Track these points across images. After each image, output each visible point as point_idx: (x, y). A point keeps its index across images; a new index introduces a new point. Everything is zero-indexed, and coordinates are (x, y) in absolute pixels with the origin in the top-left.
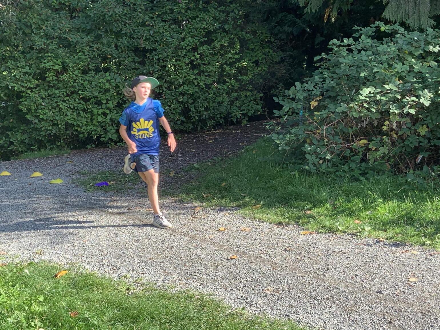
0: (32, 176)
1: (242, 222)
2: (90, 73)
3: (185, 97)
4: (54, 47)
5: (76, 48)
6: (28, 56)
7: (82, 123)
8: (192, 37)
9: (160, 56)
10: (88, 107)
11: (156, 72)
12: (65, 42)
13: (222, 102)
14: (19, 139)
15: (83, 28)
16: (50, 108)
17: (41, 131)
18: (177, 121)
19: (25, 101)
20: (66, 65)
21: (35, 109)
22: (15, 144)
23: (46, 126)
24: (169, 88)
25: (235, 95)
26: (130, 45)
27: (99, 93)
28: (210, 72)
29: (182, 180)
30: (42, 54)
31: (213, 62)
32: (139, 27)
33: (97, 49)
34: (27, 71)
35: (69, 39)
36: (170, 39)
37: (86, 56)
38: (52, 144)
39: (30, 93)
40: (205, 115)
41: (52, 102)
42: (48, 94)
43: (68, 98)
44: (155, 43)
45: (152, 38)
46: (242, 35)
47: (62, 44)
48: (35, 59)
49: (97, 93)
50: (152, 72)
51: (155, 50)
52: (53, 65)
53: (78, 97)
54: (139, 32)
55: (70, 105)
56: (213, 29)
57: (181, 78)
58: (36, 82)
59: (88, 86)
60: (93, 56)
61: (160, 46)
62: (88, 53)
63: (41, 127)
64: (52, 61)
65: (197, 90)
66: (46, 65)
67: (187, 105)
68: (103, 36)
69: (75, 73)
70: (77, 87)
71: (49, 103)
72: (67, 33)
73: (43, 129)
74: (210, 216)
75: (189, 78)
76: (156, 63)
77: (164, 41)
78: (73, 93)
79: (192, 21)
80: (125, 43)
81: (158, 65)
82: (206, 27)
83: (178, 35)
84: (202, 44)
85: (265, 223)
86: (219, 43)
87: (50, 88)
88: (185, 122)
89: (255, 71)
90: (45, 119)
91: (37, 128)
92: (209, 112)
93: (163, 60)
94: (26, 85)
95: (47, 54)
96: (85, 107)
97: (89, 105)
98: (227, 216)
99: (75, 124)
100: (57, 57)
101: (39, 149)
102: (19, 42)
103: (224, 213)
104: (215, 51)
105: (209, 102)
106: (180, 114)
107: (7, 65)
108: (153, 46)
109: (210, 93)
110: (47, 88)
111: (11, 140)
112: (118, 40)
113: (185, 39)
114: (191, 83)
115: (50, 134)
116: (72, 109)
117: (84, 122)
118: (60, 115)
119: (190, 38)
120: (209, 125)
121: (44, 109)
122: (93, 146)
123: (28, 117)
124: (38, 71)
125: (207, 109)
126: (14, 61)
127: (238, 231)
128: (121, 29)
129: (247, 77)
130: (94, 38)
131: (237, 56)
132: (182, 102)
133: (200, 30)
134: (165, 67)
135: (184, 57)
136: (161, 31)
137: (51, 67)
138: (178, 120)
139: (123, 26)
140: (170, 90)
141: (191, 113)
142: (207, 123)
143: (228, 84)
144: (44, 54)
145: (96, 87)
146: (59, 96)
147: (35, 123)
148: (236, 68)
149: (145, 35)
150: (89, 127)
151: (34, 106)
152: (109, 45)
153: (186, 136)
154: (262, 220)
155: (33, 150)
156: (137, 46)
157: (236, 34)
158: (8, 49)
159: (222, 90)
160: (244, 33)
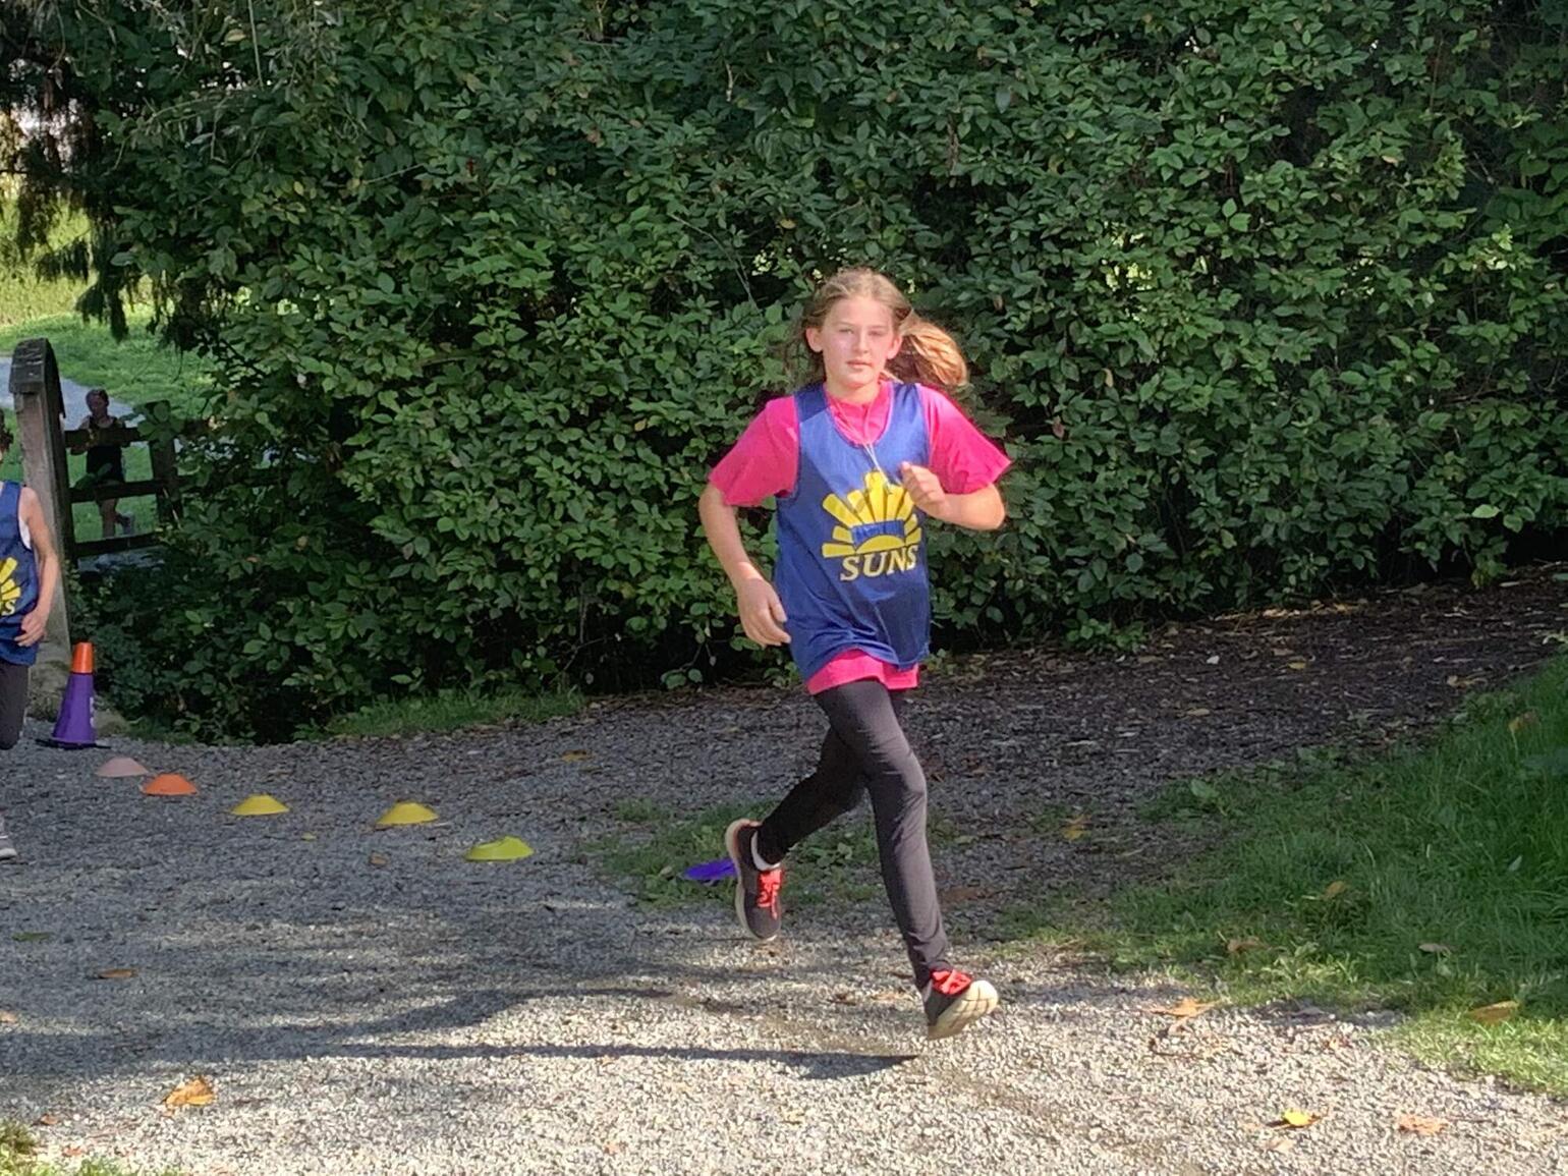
0: (387, 822)
1: (1409, 1086)
2: (687, 310)
3: (1166, 431)
4: (517, 177)
5: (622, 186)
6: (392, 224)
7: (642, 561)
8: (1212, 123)
9: (1044, 219)
10: (675, 479)
11: (1024, 304)
12: (570, 155)
13: (1367, 460)
14: (336, 635)
15: (663, 83)
16: (490, 484)
17: (442, 599)
18: (1124, 555)
19: (369, 446)
20: (574, 267)
21: (417, 486)
22: (317, 658)
23: (466, 574)
24: (1085, 385)
25: (1440, 420)
26: (894, 164)
28: (1301, 302)
29: (1124, 861)
30: (459, 215)
31: (1320, 249)
32: (943, 75)
33: (729, 188)
34: (382, 298)
35: (592, 136)
36: (1094, 134)
37: (670, 220)
38: (494, 664)
39: (394, 407)
40: (1275, 523)
41: (497, 454)
42: (481, 413)
43: (576, 433)
44: (1021, 156)
45: (1005, 131)
46: (1480, 110)
47: (558, 163)
48: (427, 239)
49: (721, 408)
50: (999, 302)
51: (1020, 188)
52: (509, 270)
53: (627, 429)
54: (940, 99)
55: (586, 469)
56: (1326, 82)
57: (1150, 333)
58: (427, 353)
59: (679, 373)
60: (705, 223)
61: (1045, 168)
62: (683, 209)
63: (444, 580)
64: (508, 249)
65: (1234, 395)
66: (476, 267)
67: (1182, 473)
68: (759, 121)
69: (612, 308)
70: (625, 380)
71: (484, 456)
72: (585, 109)
73: (453, 585)
74: (1247, 1049)
75: (1191, 331)
76: (1020, 257)
77: (1067, 143)
78: (599, 407)
79: (1214, 40)
80: (868, 157)
81: (1034, 267)
82: (1283, 69)
83: (1139, 111)
84: (1263, 156)
85: (1529, 1098)
86: (1354, 152)
87: (494, 385)
88: (1169, 562)
89: (1547, 298)
90: (463, 535)
91: (423, 583)
92: (1296, 510)
93: (1055, 239)
94: (377, 368)
95: (479, 215)
96: (660, 478)
97: (677, 469)
98: (1332, 1053)
99: (608, 562)
100: (528, 228)
101: (432, 685)
102: (352, 157)
103: (1319, 1032)
104: (1330, 191)
105: (1295, 461)
106: (1142, 520)
107: (291, 267)
108: (1009, 170)
109: (1301, 409)
110: (477, 380)
111: (300, 640)
112: (834, 141)
113: (1177, 133)
114: (1202, 357)
115: (485, 611)
116: (596, 490)
117: (654, 557)
118: (539, 520)
119: (1201, 127)
120: (1292, 580)
121: (460, 486)
122: (696, 675)
123: (381, 525)
124: (437, 299)
125: (1283, 495)
126: (326, 250)
127: (1381, 1131)
128: (851, 85)
129: (1505, 328)
130: (712, 131)
131: (1450, 220)
132: (1149, 460)
133: (1257, 86)
134: (1067, 273)
135: (1169, 227)
136: (1052, 93)
137: (500, 279)
138: (1131, 549)
139: (861, 69)
140: (1091, 395)
141: (1198, 516)
142: (1286, 569)
143: (1400, 365)
144: (471, 214)
145: (715, 379)
146: (535, 425)
147: (416, 558)
148: (1441, 279)
149: (970, 110)
150: (674, 583)
151: (413, 470)
152: (787, 165)
153: (1173, 631)
154: (1511, 1082)
155: (400, 693)
156: (929, 167)
157: (1448, 106)
158: (299, 189)
159: (1368, 397)
160: (1488, 98)
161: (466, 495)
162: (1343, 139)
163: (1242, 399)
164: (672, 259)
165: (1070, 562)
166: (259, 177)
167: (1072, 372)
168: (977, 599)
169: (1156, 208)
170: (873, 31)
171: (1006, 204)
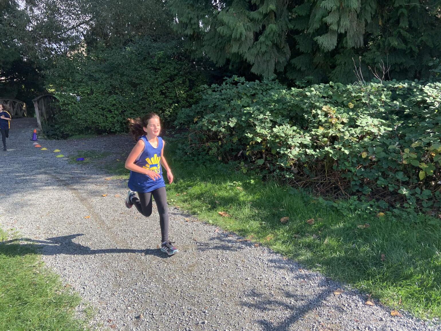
0: (54, 152)
32: (133, 71)
35: (94, 76)
36: (149, 78)
38: (86, 132)
44: (141, 80)
45: (139, 77)
49: (109, 106)
53: (99, 108)
54: (133, 74)
55: (94, 112)
56: (174, 74)
59: (104, 102)
61: (144, 82)
62: (105, 84)
63: (79, 123)
69: (97, 95)
70: (98, 102)
71: (83, 110)
75: (160, 99)
80: (125, 80)
82: (169, 72)
83: (154, 76)
84: (167, 81)
96: (103, 113)
115: (84, 126)
118: (89, 117)
127: (112, 197)
139: (125, 70)
145: (108, 103)
147: (76, 121)
149: (136, 75)
150: (104, 124)
151: (75, 111)
155: (76, 135)
156: (132, 81)
157: (187, 77)
161: (81, 114)
162: (176, 80)
164: (104, 90)
167: (148, 103)
169: (155, 86)
170: (126, 66)
171: (140, 85)
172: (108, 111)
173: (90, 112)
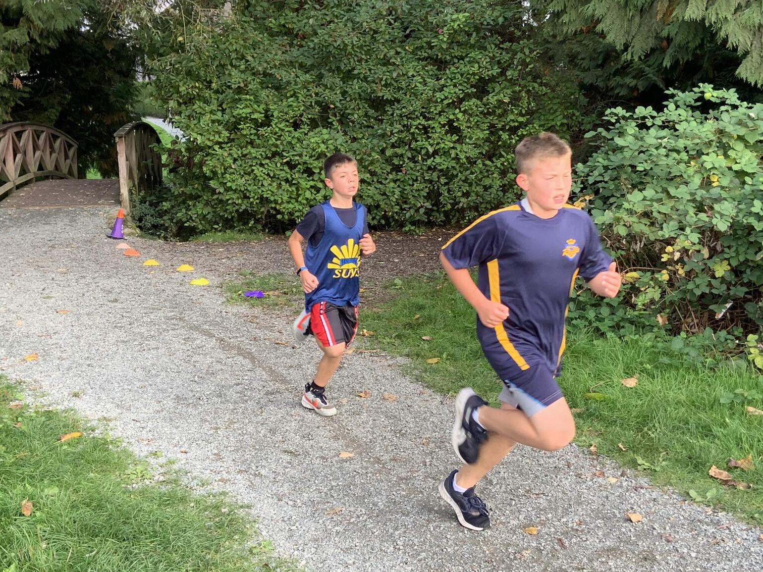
2: (302, 128)
3: (434, 174)
4: (256, 86)
5: (286, 91)
6: (221, 97)
7: (282, 199)
8: (455, 86)
9: (404, 110)
10: (294, 177)
11: (396, 135)
13: (490, 187)
14: (200, 213)
15: (302, 63)
16: (242, 174)
17: (228, 205)
18: (420, 208)
19: (210, 160)
20: (270, 114)
21: (222, 172)
22: (194, 218)
23: (234, 199)
24: (413, 159)
26: (362, 91)
27: (311, 157)
30: (239, 96)
31: (483, 125)
32: (379, 66)
33: (317, 94)
34: (217, 118)
35: (278, 76)
36: (420, 87)
37: (299, 102)
38: (242, 224)
39: (217, 149)
40: (463, 202)
41: (245, 165)
42: (242, 153)
43: (267, 161)
44: (399, 91)
45: (395, 84)
46: (534, 88)
48: (231, 102)
49: (308, 157)
50: (389, 133)
51: (398, 101)
52: (251, 113)
53: (281, 161)
54: (377, 73)
55: (269, 172)
56: (489, 76)
57: (432, 145)
58: (228, 135)
60: (309, 104)
61: (406, 95)
62: (304, 99)
63: (228, 200)
64: (252, 107)
65: (455, 165)
66: (242, 111)
67: (438, 187)
69: (280, 126)
70: (281, 147)
71: (241, 165)
72: (277, 68)
73: (230, 202)
75: (443, 145)
76: (396, 121)
77: (412, 88)
78: (275, 154)
79: (458, 62)
80: (356, 89)
81: (400, 124)
82: (477, 72)
83: (433, 81)
84: (468, 97)
86: (495, 98)
87: (246, 145)
88: (433, 211)
90: (234, 188)
91: (222, 200)
92: (470, 198)
93: (406, 116)
94: (213, 138)
95: (245, 96)
96: (289, 176)
97: (294, 174)
99: (272, 199)
100: (258, 101)
101: (224, 229)
102: (213, 77)
104: (488, 109)
105: (470, 185)
107: (194, 107)
108: (395, 96)
109: (474, 171)
112: (347, 84)
113: (445, 89)
114: (446, 153)
115: (239, 209)
116: (271, 178)
117: (285, 198)
118: (255, 185)
119: (452, 87)
121: (234, 173)
123: (212, 183)
124: (232, 119)
125: (466, 195)
126: (203, 103)
128: (353, 68)
130: (314, 77)
131: (521, 119)
132: (431, 181)
133: (468, 76)
135: (440, 115)
136: (410, 74)
137: (248, 115)
138: (422, 207)
139: (356, 63)
140: (415, 162)
141: (441, 198)
142: (465, 215)
143: (503, 159)
144: (243, 96)
145: (307, 148)
146: (256, 158)
147: (220, 193)
148: (518, 136)
149: (385, 78)
150: (291, 206)
151: (221, 168)
152: (333, 89)
153: (434, 230)
155: (216, 230)
156: (372, 93)
157: (524, 86)
158: (197, 85)
159: (493, 168)
160: (536, 85)
161: (235, 177)
162: (493, 94)
163: (457, 167)
164: (298, 113)
165: (404, 209)
166: (185, 80)
167: (409, 155)
168: (378, 217)
169: (436, 109)
170: (360, 52)
171: (394, 105)
172: (305, 171)
173: (258, 171)
